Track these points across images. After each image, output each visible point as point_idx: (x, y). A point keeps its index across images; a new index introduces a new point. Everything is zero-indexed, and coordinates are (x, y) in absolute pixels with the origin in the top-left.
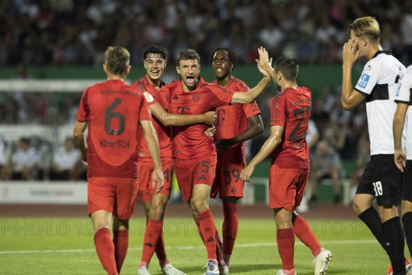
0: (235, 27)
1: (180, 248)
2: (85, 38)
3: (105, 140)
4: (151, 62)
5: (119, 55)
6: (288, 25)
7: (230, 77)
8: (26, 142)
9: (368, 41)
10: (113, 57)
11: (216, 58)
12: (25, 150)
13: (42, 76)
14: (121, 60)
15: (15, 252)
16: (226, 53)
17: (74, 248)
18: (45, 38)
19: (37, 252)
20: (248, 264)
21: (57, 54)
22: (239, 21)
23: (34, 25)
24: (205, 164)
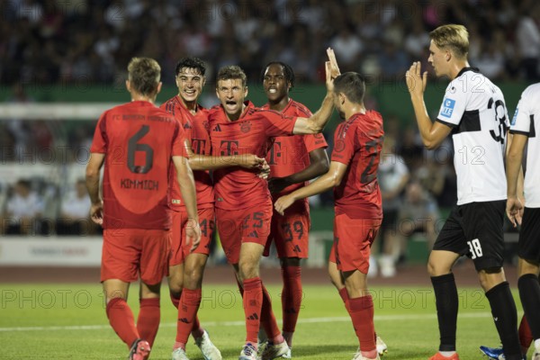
0: (299, 35)
1: (228, 324)
2: (102, 48)
3: (128, 180)
4: (186, 78)
5: (147, 68)
6: (368, 31)
7: (287, 100)
8: (25, 185)
9: (452, 54)
10: (139, 71)
11: (268, 75)
12: (25, 195)
13: (46, 99)
14: (149, 76)
15: (11, 329)
16: (282, 68)
17: (89, 324)
18: (50, 49)
19: (40, 328)
20: (317, 344)
21: (66, 70)
22: (305, 27)
23: (35, 32)
24: (258, 216)
